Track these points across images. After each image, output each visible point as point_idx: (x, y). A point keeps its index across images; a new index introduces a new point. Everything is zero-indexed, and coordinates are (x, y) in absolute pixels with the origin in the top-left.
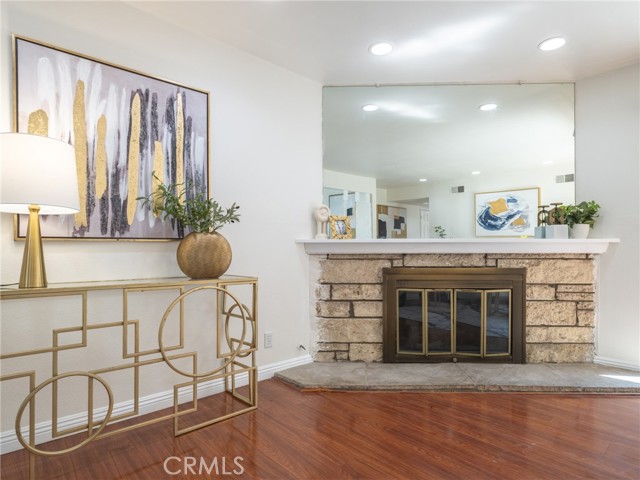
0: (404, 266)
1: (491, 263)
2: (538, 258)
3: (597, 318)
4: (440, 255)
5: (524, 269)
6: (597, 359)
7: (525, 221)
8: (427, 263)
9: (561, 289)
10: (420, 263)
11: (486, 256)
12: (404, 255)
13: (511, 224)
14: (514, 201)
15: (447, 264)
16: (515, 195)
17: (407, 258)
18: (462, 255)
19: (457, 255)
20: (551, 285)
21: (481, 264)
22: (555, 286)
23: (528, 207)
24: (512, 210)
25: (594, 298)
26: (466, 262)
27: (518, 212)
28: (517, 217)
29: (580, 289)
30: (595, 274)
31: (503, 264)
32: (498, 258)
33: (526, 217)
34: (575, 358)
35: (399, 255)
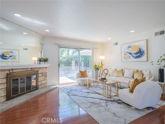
0: (13, 72)
1: (32, 70)
2: (40, 68)
3: (48, 78)
4: (22, 69)
5: (38, 70)
6: (48, 85)
7: (15, 58)
8: (19, 71)
9: (43, 74)
10: (17, 71)
11: (31, 68)
12: (13, 69)
13: (11, 58)
14: (12, 52)
15: (24, 71)
16: (12, 51)
17: (14, 70)
18: (27, 68)
19: (25, 68)
20: (41, 73)
21: (31, 70)
22: (42, 73)
23: (16, 54)
24: (11, 55)
25: (47, 75)
26: (28, 70)
27: (13, 56)
28: (13, 57)
29: (45, 73)
30: (47, 71)
31: (34, 70)
32: (34, 68)
33: (15, 57)
34: (45, 86)
35: (11, 69)
